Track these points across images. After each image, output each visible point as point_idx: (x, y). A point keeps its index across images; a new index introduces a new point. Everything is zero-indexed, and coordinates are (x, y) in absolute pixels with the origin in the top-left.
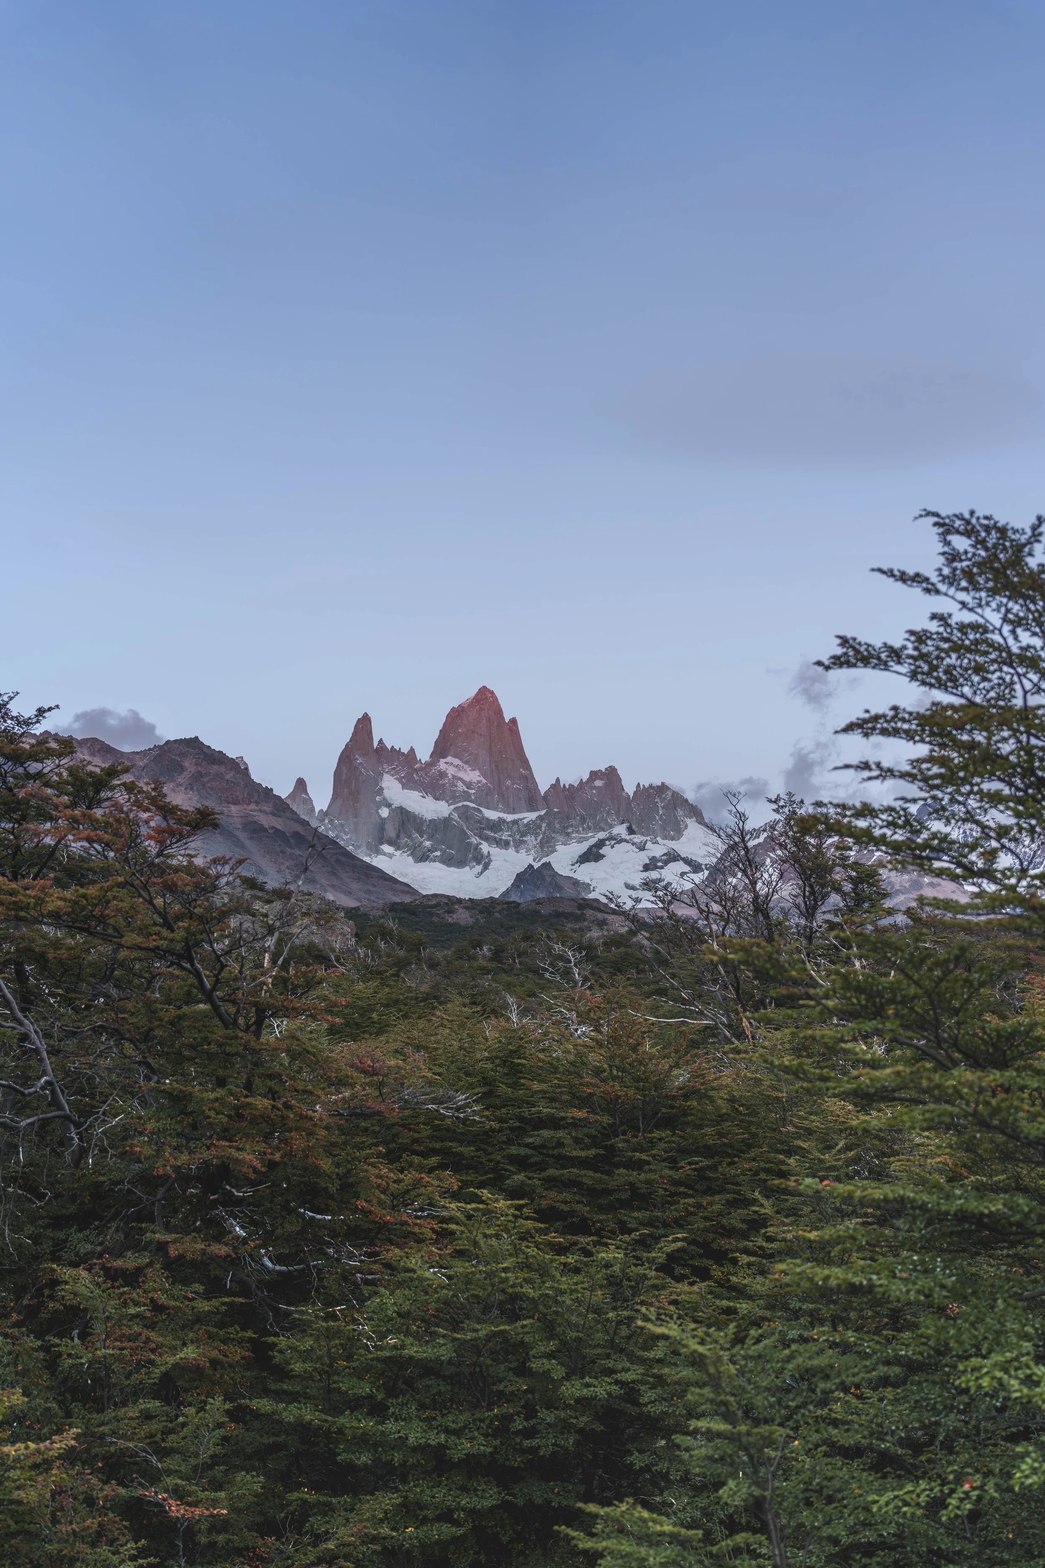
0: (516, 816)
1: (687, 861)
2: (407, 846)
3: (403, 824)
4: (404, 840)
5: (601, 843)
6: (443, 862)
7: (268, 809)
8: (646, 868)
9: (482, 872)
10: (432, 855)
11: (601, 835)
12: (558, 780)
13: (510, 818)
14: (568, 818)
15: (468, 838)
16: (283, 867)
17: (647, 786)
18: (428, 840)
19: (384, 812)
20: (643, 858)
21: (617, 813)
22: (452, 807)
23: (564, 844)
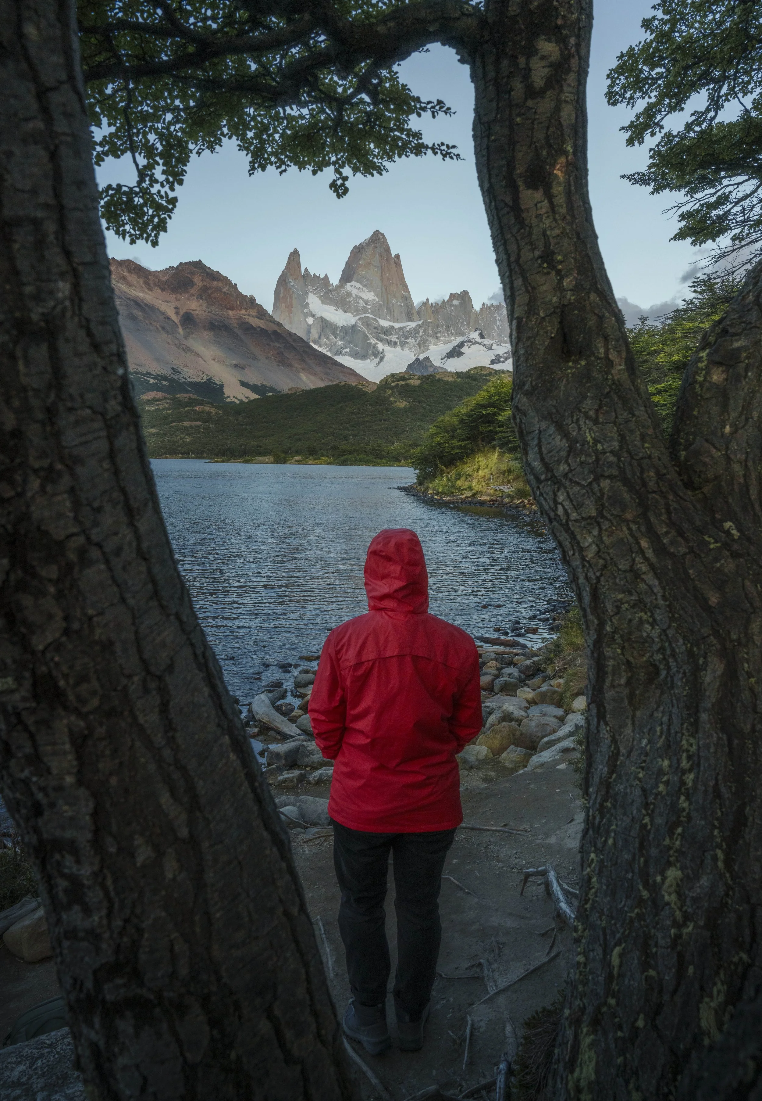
0: (401, 325)
2: (326, 344)
3: (323, 329)
4: (324, 340)
5: (461, 345)
6: (352, 356)
7: (254, 314)
8: (493, 362)
9: (379, 363)
10: (344, 351)
12: (427, 299)
13: (397, 326)
14: (438, 326)
15: (369, 339)
16: (269, 355)
17: (489, 305)
18: (341, 340)
19: (310, 321)
20: (491, 355)
21: (468, 324)
22: (357, 318)
23: (434, 345)
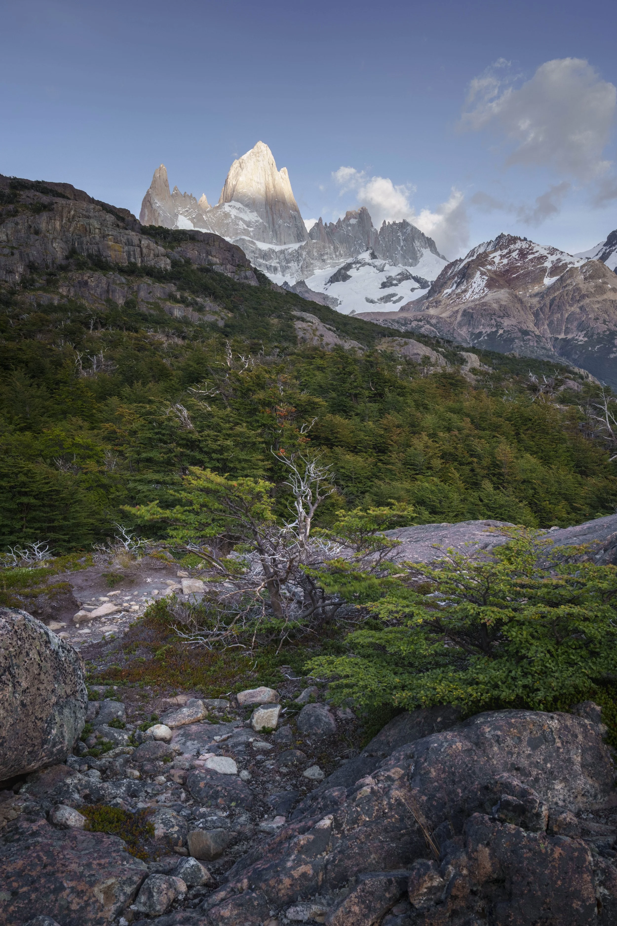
0: (283, 247)
1: (417, 279)
5: (348, 267)
8: (384, 285)
11: (350, 260)
12: (321, 219)
13: (277, 248)
14: (324, 247)
17: (391, 223)
20: (382, 277)
23: (320, 268)
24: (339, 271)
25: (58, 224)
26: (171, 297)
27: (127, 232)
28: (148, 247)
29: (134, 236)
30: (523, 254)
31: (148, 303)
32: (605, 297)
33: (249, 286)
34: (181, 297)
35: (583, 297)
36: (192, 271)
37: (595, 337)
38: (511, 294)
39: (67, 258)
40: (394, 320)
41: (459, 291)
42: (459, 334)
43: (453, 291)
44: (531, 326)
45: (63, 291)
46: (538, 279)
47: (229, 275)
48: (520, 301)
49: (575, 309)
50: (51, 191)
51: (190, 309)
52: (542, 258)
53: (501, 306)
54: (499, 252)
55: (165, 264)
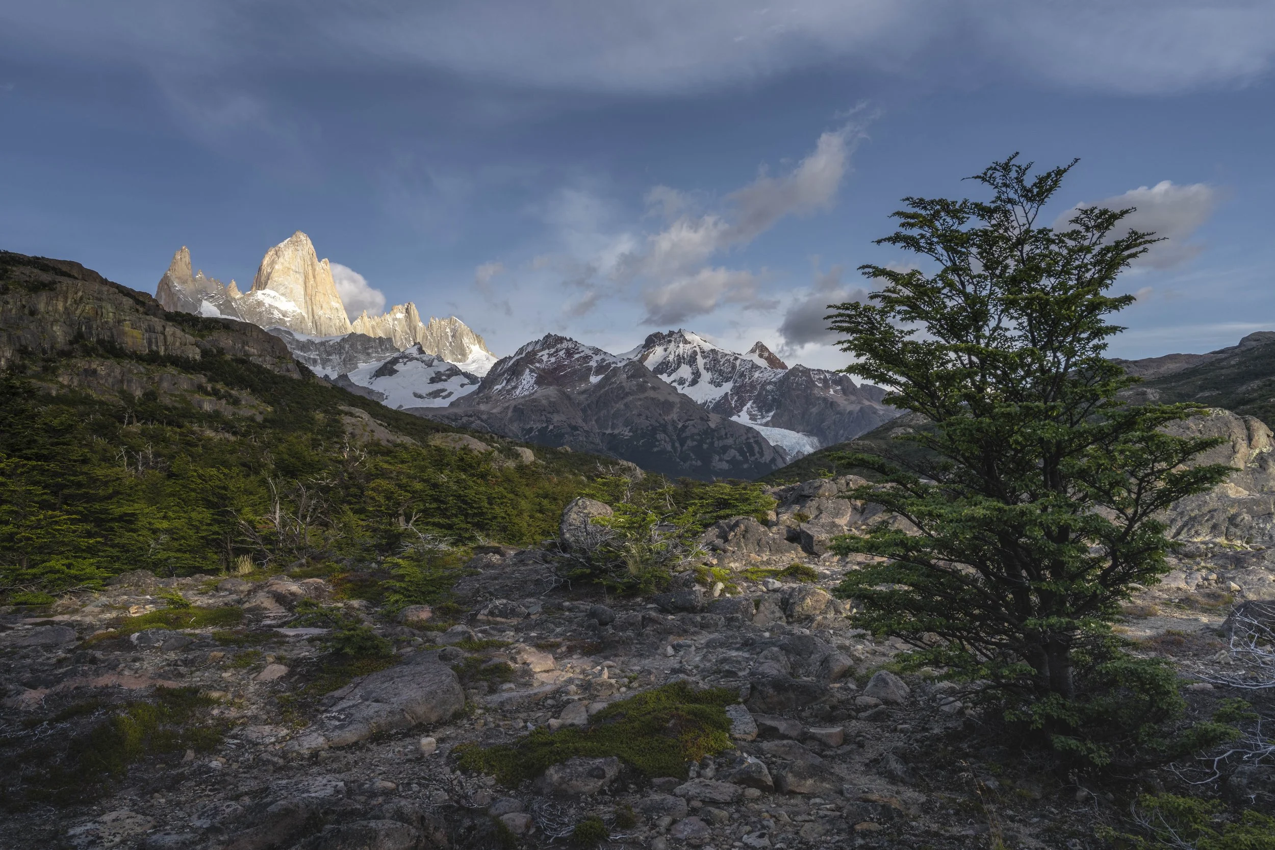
1: (466, 375)
5: (395, 361)
8: (433, 381)
11: (396, 355)
13: (317, 340)
14: (369, 341)
20: (431, 373)
21: (415, 339)
23: (365, 362)
24: (386, 364)
25: (60, 307)
26: (201, 388)
27: (148, 318)
28: (174, 335)
29: (157, 323)
30: (569, 353)
31: (172, 395)
32: (646, 395)
33: (291, 380)
34: (213, 389)
35: (627, 394)
36: (226, 361)
37: (639, 432)
38: (559, 391)
39: (71, 343)
40: (443, 416)
41: (509, 387)
42: (510, 430)
43: (503, 387)
44: (580, 422)
45: (64, 380)
46: (585, 377)
47: (268, 367)
48: (568, 397)
49: (620, 405)
50: (54, 269)
51: (224, 402)
52: (587, 358)
53: (550, 402)
54: (547, 351)
55: (195, 354)
